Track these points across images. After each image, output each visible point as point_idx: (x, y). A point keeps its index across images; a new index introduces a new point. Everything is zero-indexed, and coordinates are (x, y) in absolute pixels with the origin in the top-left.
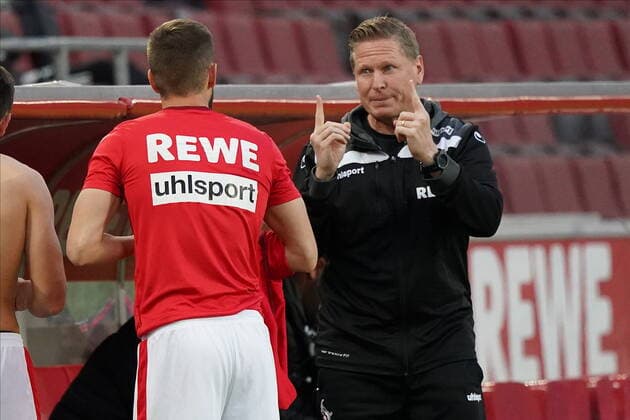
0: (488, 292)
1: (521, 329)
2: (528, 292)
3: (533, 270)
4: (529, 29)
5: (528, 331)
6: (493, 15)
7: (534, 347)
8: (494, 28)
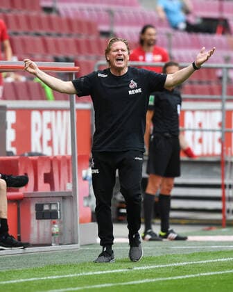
0: (37, 125)
1: (47, 138)
2: (49, 126)
3: (51, 118)
4: (49, 39)
5: (49, 139)
6: (38, 35)
7: (50, 143)
8: (38, 39)
